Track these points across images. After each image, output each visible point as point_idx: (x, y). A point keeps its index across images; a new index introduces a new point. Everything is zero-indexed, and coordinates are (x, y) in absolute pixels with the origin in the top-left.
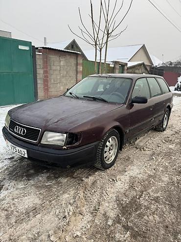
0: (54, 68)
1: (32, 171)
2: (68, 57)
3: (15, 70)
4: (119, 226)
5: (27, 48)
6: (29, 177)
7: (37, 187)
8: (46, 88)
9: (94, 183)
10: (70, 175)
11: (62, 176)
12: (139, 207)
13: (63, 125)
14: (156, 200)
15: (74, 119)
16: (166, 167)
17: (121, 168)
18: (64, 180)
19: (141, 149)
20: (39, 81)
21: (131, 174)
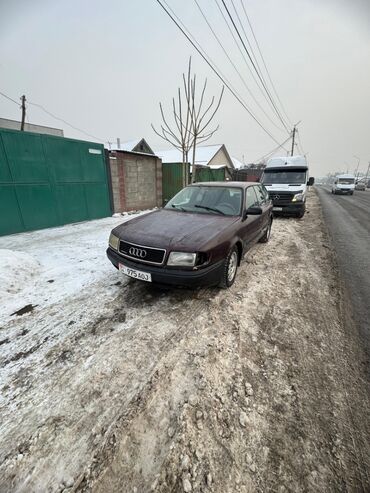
0: (130, 174)
1: (149, 296)
2: (146, 161)
3: (87, 179)
4: (265, 342)
5: (98, 152)
6: (149, 303)
7: (164, 312)
8: (123, 199)
9: (222, 302)
10: (193, 297)
11: (185, 299)
12: (275, 322)
13: (189, 243)
14: (288, 312)
15: (198, 236)
16: (284, 280)
17: (241, 284)
18: (190, 303)
19: (254, 262)
20: (115, 192)
21: (255, 290)
